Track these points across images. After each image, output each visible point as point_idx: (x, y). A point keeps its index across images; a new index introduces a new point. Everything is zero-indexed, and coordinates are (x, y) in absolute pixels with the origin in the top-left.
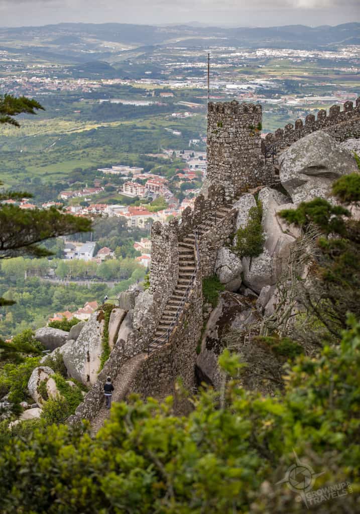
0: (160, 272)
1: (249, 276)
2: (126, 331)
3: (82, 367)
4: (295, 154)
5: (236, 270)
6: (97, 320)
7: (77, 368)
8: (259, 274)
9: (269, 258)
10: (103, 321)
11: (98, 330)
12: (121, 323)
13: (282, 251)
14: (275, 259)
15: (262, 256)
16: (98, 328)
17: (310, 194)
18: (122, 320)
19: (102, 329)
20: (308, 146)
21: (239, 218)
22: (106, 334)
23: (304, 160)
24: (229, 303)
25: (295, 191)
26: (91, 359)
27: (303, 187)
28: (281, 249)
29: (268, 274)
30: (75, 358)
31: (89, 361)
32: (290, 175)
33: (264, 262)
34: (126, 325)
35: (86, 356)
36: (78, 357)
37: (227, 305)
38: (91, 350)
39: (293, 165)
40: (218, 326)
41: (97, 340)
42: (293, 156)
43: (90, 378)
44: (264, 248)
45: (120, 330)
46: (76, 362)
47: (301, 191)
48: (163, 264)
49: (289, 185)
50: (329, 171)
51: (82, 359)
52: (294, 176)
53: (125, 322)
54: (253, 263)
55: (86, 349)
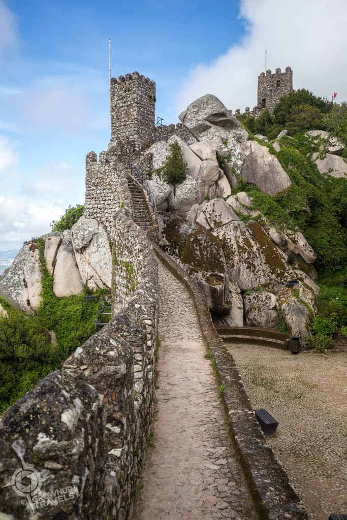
0: (99, 196)
1: (175, 200)
2: (64, 255)
3: (18, 294)
4: (197, 108)
5: (168, 192)
6: (30, 250)
7: (13, 296)
8: (185, 197)
9: (194, 182)
10: (37, 250)
11: (33, 259)
12: (58, 248)
13: (206, 174)
14: (200, 181)
15: (186, 182)
16: (33, 256)
17: (216, 135)
18: (59, 246)
19: (38, 257)
20: (208, 101)
21: (154, 159)
22: (42, 260)
23: (206, 111)
24: (170, 217)
25: (202, 135)
26: (29, 285)
27: (208, 132)
28: (205, 173)
29: (194, 195)
30: (9, 287)
31: (26, 286)
32: (197, 122)
33: (189, 186)
34: (64, 249)
35: (23, 283)
36: (13, 285)
37: (166, 218)
38: (27, 277)
39: (197, 115)
40: (165, 235)
41: (33, 267)
42: (196, 110)
43: (31, 302)
44: (187, 176)
45: (58, 254)
46: (11, 290)
47: (207, 135)
48: (102, 187)
49: (196, 130)
50: (228, 118)
51: (18, 287)
52: (201, 122)
53: (62, 247)
54: (176, 189)
55: (22, 277)
